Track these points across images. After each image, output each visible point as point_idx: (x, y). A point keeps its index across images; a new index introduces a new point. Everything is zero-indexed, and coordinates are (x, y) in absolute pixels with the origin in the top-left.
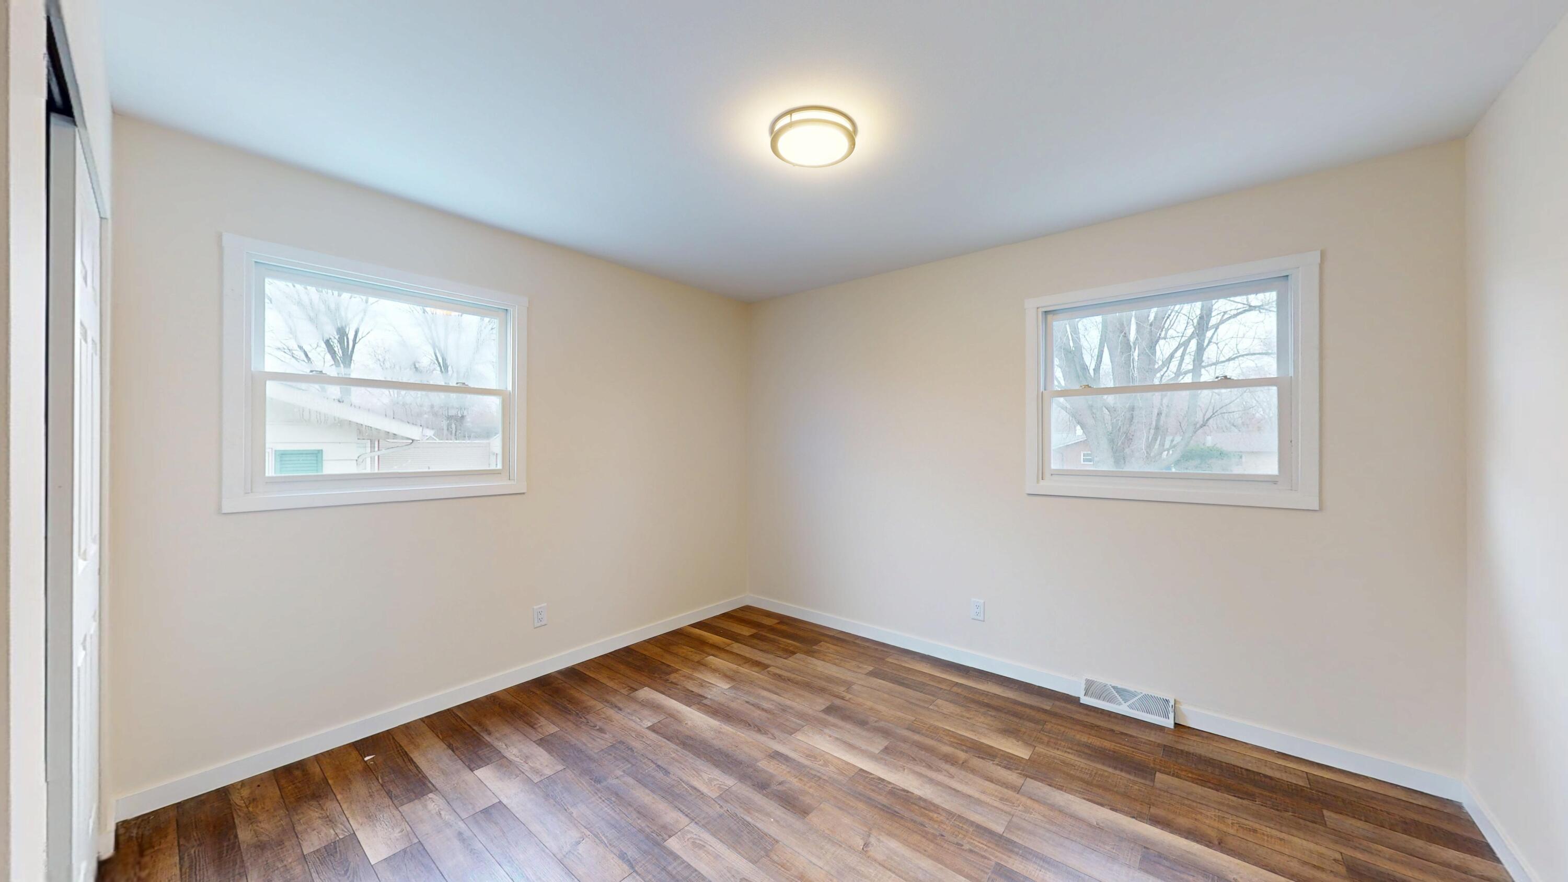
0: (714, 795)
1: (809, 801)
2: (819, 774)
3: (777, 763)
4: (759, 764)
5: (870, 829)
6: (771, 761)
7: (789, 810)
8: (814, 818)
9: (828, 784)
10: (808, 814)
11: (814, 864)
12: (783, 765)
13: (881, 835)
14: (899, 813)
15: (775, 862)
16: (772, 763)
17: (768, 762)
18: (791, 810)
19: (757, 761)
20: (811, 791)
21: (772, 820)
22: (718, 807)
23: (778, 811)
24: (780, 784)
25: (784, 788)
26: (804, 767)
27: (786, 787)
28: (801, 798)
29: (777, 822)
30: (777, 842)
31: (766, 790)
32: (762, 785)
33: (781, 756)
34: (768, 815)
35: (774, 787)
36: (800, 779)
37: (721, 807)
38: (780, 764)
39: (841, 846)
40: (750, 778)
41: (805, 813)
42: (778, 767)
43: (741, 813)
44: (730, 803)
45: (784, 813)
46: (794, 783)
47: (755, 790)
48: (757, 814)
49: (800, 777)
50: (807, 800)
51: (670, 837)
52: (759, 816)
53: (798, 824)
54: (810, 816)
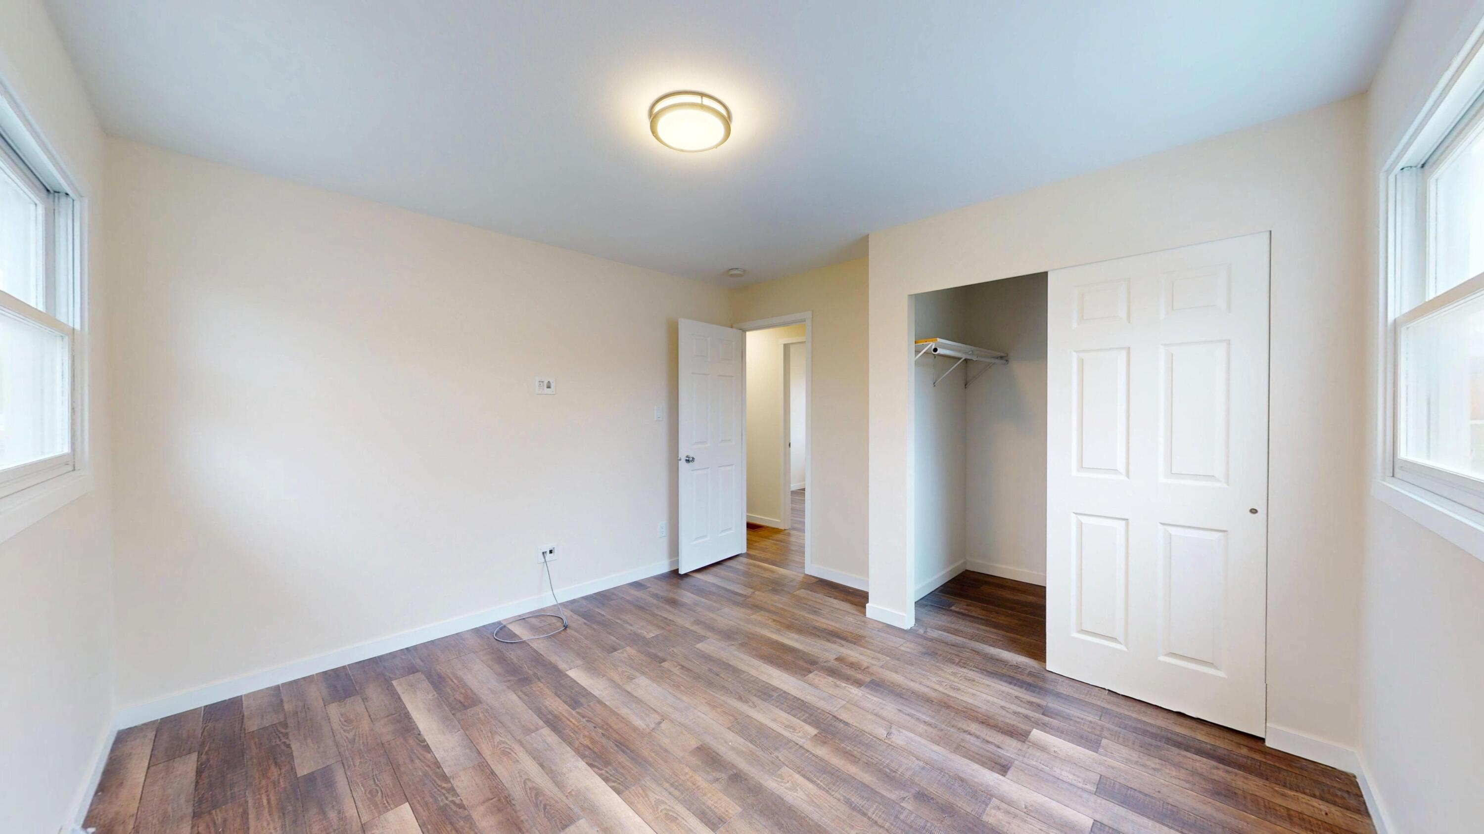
0: (785, 770)
1: (694, 759)
2: (672, 789)
3: (716, 810)
4: (739, 810)
5: (650, 733)
6: (723, 813)
7: (714, 752)
8: (694, 743)
9: (667, 776)
10: (698, 748)
11: (704, 713)
12: (710, 805)
13: (643, 729)
14: (616, 745)
15: (731, 715)
16: (723, 810)
17: (727, 811)
18: (712, 752)
19: (741, 816)
20: (687, 770)
21: (730, 744)
22: (780, 758)
23: (722, 750)
24: (718, 780)
25: (714, 774)
26: (685, 801)
27: (712, 775)
28: (699, 763)
29: (726, 742)
30: (728, 728)
31: (733, 773)
32: (737, 778)
33: (709, 820)
34: (733, 748)
35: (723, 776)
36: (694, 785)
37: (777, 757)
38: (713, 807)
39: (680, 723)
40: (750, 789)
41: (700, 749)
42: (716, 803)
43: (759, 752)
44: (769, 761)
45: (718, 749)
46: (701, 780)
47: (745, 774)
48: (744, 749)
49: (694, 787)
50: (695, 761)
51: (816, 735)
52: (741, 748)
53: (708, 740)
54: (696, 746)
